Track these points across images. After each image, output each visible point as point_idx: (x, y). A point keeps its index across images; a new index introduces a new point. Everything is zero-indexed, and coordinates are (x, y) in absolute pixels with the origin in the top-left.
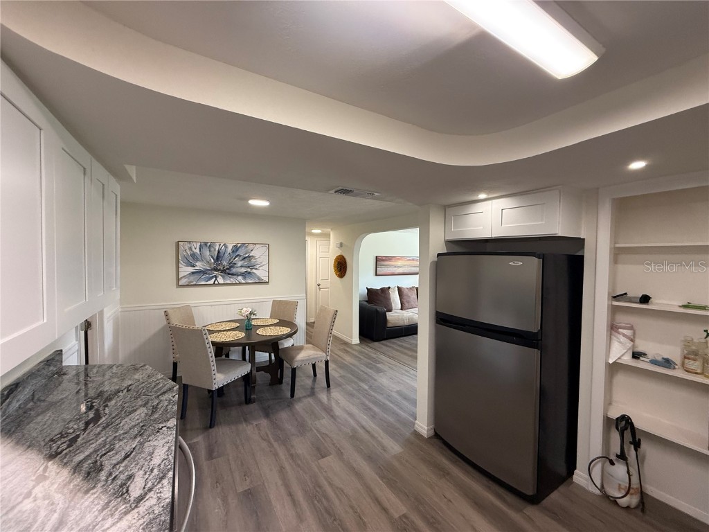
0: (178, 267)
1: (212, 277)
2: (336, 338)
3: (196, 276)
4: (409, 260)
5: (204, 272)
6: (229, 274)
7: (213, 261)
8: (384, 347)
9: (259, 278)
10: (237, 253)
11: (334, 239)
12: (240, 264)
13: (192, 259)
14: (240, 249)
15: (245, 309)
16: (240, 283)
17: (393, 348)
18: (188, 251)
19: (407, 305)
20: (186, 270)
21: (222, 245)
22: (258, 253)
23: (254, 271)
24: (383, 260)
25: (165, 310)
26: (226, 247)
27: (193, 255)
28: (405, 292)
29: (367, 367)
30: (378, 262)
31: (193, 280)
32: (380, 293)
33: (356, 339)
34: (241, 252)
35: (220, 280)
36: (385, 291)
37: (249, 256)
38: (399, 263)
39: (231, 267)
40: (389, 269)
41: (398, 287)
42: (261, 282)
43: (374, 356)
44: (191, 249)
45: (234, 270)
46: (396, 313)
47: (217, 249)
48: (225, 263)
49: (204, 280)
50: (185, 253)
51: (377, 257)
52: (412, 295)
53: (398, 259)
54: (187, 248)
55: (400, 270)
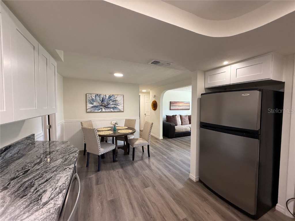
0: (86, 105)
1: (100, 109)
2: (152, 136)
3: (94, 108)
4: (185, 103)
5: (97, 107)
6: (107, 108)
7: (100, 102)
8: (174, 141)
9: (119, 109)
11: (152, 94)
12: (111, 103)
13: (92, 101)
14: (112, 97)
15: (113, 122)
16: (112, 112)
17: (178, 141)
18: (90, 98)
19: (184, 123)
20: (90, 106)
21: (104, 95)
22: (119, 99)
23: (117, 106)
24: (173, 103)
25: (81, 122)
26: (106, 96)
27: (93, 99)
28: (183, 117)
29: (166, 149)
30: (171, 104)
31: (93, 110)
32: (172, 117)
33: (161, 137)
34: (112, 98)
35: (104, 110)
36: (174, 117)
37: (115, 100)
38: (181, 104)
40: (176, 107)
41: (180, 115)
42: (120, 111)
43: (169, 144)
45: (109, 106)
46: (179, 126)
47: (102, 97)
48: (105, 103)
49: (97, 110)
50: (89, 99)
51: (170, 102)
52: (186, 118)
53: (180, 103)
54: (90, 96)
55: (181, 108)
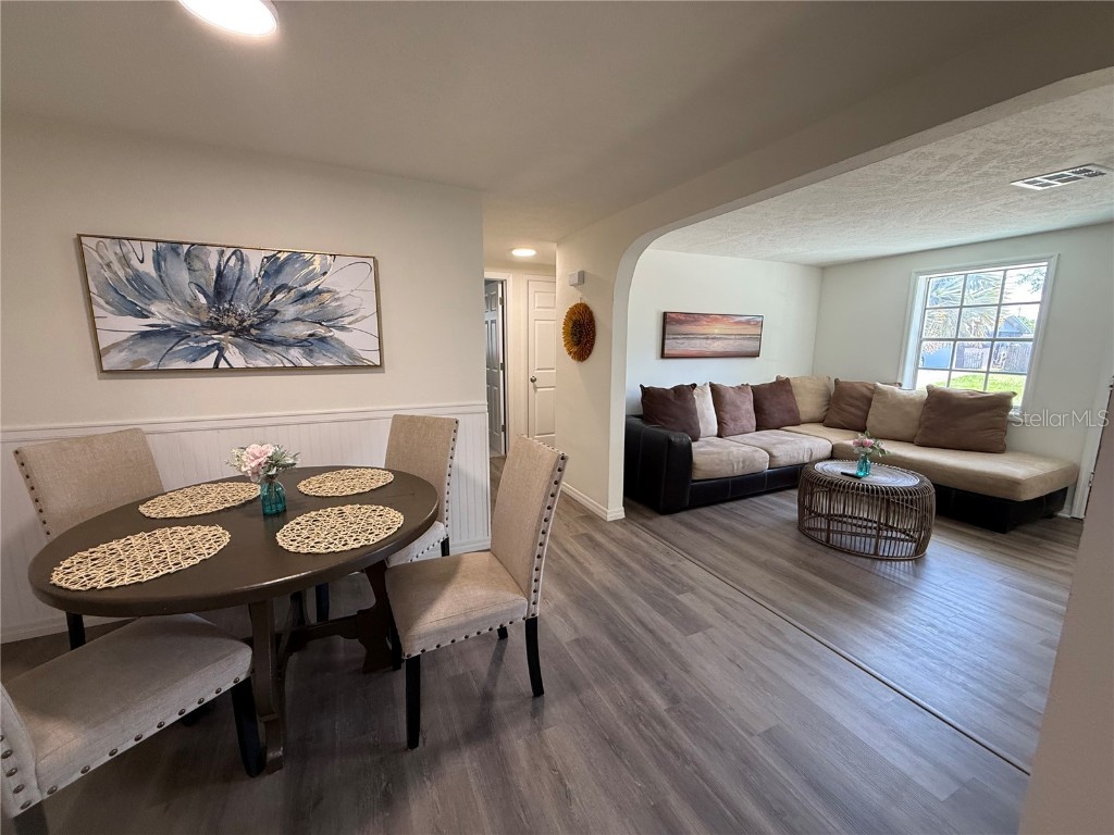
1: (207, 351)
2: (568, 500)
3: (154, 345)
4: (740, 322)
5: (181, 334)
6: (260, 341)
7: (203, 300)
8: (683, 529)
9: (351, 354)
10: (280, 280)
11: (565, 266)
12: (291, 311)
13: (133, 295)
14: (288, 269)
15: (251, 450)
16: (296, 367)
18: (116, 266)
19: (731, 425)
20: (118, 326)
21: (229, 252)
22: (346, 283)
23: (336, 334)
24: (680, 322)
25: (16, 446)
26: (242, 260)
27: (137, 280)
28: (729, 396)
30: (668, 327)
31: (148, 354)
32: (671, 396)
33: (615, 509)
34: (292, 277)
35: (235, 357)
36: (683, 393)
37: (317, 292)
38: (716, 329)
39: (264, 321)
41: (712, 385)
42: (356, 366)
44: (125, 261)
45: (275, 331)
46: (708, 443)
47: (213, 266)
48: (243, 308)
49: (184, 358)
50: (107, 274)
51: (665, 314)
52: (743, 403)
53: (716, 320)
54: (113, 258)
55: (717, 346)
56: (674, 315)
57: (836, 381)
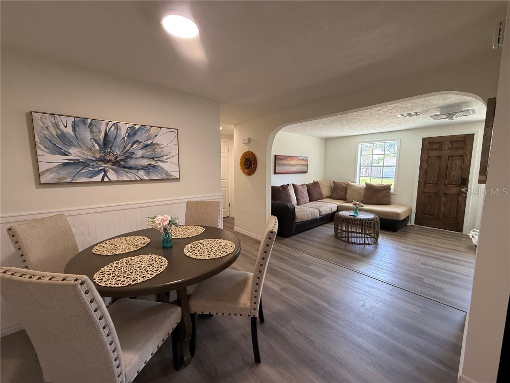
0: (35, 156)
1: (99, 172)
3: (70, 170)
4: (301, 160)
5: (85, 164)
6: (125, 167)
7: (97, 147)
9: (167, 173)
10: (136, 138)
12: (140, 153)
14: (139, 133)
15: (159, 217)
16: (141, 180)
17: (307, 244)
18: (51, 129)
19: (301, 200)
20: (49, 160)
21: (111, 124)
22: (164, 140)
23: (160, 164)
24: (281, 159)
26: (117, 128)
27: (63, 137)
30: (277, 161)
31: (67, 174)
34: (141, 137)
35: (112, 176)
36: (285, 188)
37: (152, 144)
38: (293, 162)
39: (127, 158)
41: (293, 185)
42: (169, 179)
44: (56, 126)
45: (132, 162)
47: (103, 131)
48: (117, 151)
49: (87, 176)
50: (46, 132)
51: (275, 156)
52: (304, 191)
53: (292, 158)
54: (50, 124)
55: (294, 169)
56: (278, 157)
57: (334, 182)
